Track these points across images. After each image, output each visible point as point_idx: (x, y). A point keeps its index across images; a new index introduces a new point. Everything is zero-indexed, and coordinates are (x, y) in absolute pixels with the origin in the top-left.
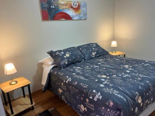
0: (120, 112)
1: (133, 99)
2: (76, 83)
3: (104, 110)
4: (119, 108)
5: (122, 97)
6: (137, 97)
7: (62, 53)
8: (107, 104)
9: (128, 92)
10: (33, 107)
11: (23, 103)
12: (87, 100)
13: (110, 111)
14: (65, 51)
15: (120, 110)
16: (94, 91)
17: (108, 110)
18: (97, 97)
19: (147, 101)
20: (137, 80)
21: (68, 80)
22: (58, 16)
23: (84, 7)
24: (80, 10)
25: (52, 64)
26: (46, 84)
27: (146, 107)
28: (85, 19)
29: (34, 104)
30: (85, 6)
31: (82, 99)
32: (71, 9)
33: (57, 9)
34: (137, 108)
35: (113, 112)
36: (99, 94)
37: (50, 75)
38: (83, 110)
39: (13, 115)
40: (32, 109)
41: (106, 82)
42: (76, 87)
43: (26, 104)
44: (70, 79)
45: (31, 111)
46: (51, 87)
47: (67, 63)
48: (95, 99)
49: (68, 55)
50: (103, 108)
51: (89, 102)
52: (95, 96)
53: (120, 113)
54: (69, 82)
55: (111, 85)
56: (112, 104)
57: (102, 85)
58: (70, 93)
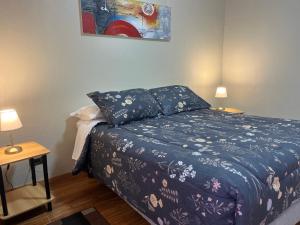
0: (236, 204)
1: (263, 180)
2: (143, 150)
3: (200, 199)
4: (232, 193)
5: (239, 173)
6: (271, 177)
7: (118, 97)
8: (208, 185)
9: (251, 166)
10: (49, 204)
11: (29, 196)
12: (165, 182)
13: (214, 201)
14: (124, 94)
15: (234, 199)
16: (180, 163)
17: (210, 199)
18: (186, 173)
19: (291, 189)
20: (270, 147)
21: (127, 146)
22: (114, 27)
23: (165, 16)
24: (157, 21)
25: (97, 119)
26: (81, 158)
27: (290, 203)
28: (166, 40)
29: (52, 198)
30: (168, 14)
31: (153, 180)
32: (141, 17)
33: (112, 14)
34: (270, 202)
35: (219, 203)
36: (191, 168)
37: (90, 139)
38: (155, 205)
39: (6, 217)
40: (48, 208)
41: (204, 149)
42: (141, 158)
43: (36, 198)
44: (130, 144)
45: (45, 214)
46: (91, 166)
47: (126, 116)
48: (182, 179)
49: (128, 102)
50: (198, 196)
51: (169, 186)
52: (181, 172)
53: (236, 207)
54: (128, 149)
55: (215, 154)
56: (217, 185)
57: (197, 154)
58: (128, 171)
